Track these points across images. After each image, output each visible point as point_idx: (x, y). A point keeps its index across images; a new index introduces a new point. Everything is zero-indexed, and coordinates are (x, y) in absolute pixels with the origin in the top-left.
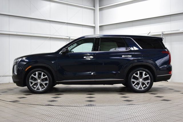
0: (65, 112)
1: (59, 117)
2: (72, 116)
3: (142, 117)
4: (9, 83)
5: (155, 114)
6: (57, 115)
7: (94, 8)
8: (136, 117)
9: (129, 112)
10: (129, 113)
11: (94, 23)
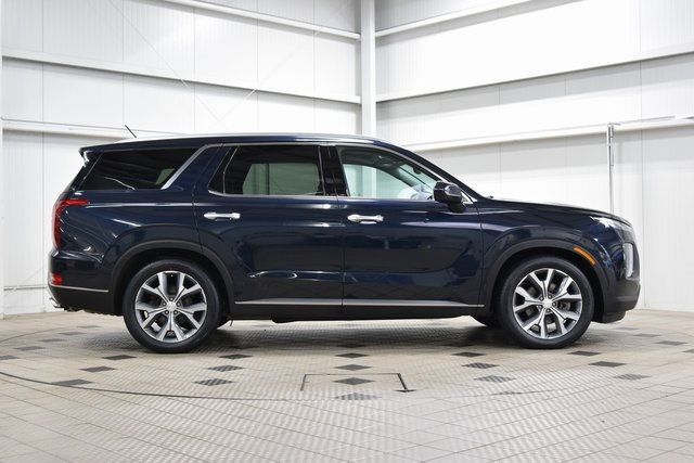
0: (248, 422)
1: (228, 438)
2: (275, 434)
3: (537, 441)
4: (44, 314)
5: (581, 427)
6: (221, 434)
7: (356, 36)
8: (512, 441)
9: (488, 421)
10: (486, 425)
11: (359, 92)
